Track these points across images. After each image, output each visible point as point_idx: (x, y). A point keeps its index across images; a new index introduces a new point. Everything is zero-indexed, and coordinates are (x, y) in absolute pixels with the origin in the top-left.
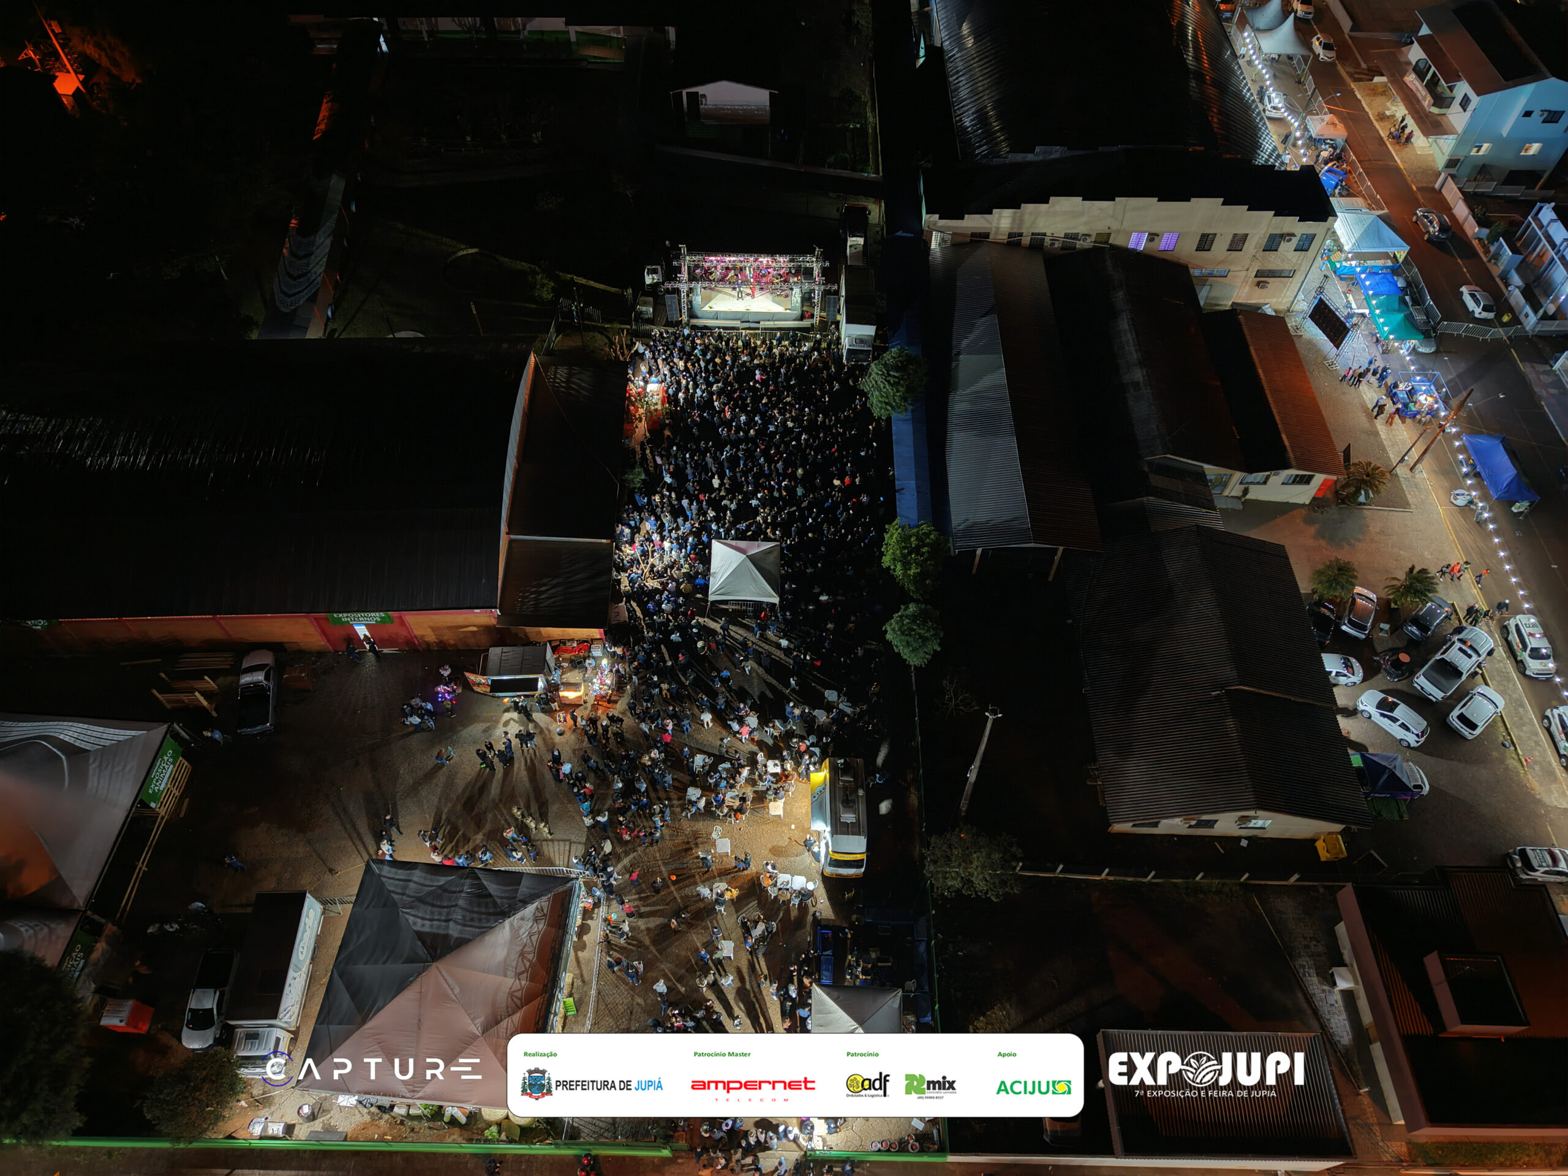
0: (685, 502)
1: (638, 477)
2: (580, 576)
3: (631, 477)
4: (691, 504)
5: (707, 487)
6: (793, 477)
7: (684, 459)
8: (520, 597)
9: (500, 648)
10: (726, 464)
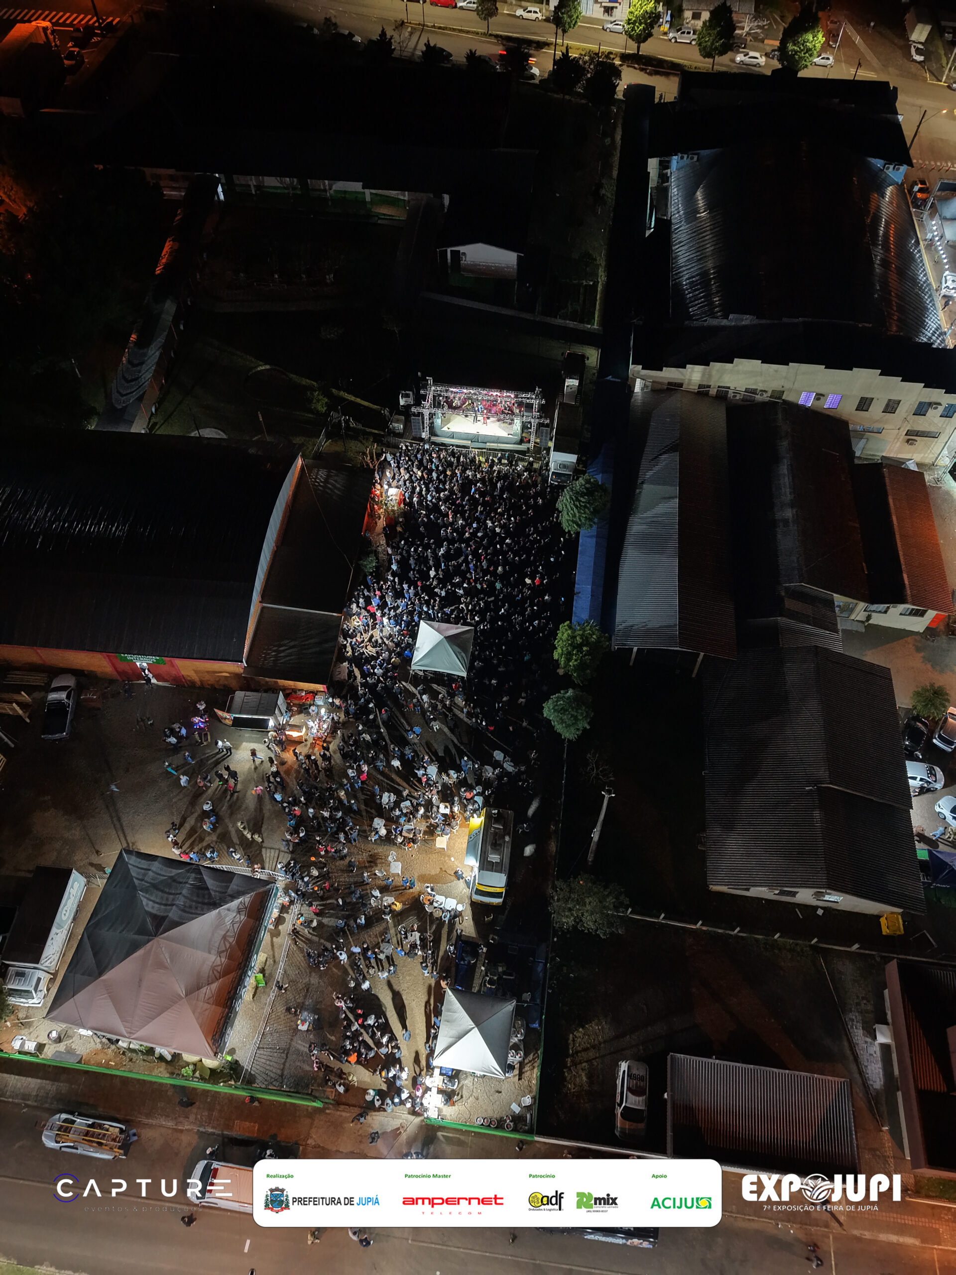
0: (405, 586)
1: (370, 564)
2: (312, 641)
3: (365, 563)
4: (409, 588)
5: (425, 576)
6: (494, 574)
7: (408, 552)
8: (264, 654)
9: (243, 693)
10: (442, 560)
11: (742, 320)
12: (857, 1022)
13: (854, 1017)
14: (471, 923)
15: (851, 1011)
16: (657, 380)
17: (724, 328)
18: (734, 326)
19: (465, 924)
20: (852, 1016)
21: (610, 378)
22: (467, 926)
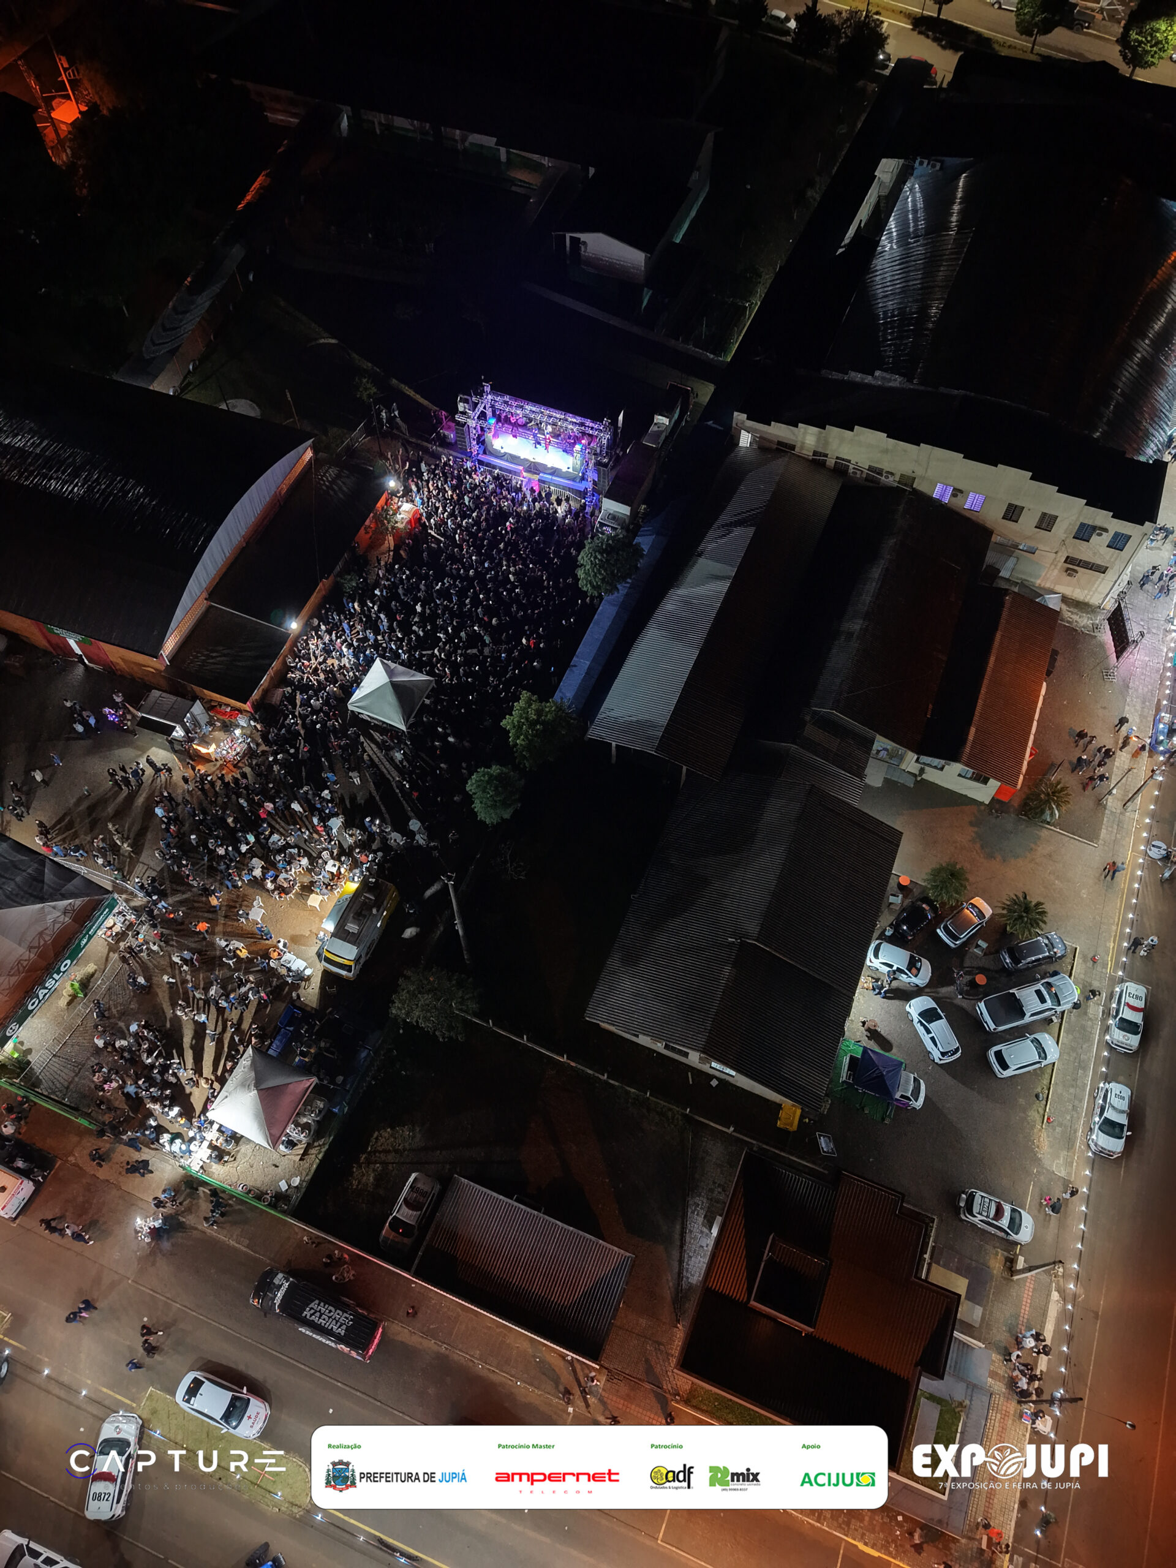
11: (890, 380)
12: (701, 1208)
13: (700, 1203)
14: (317, 990)
15: (699, 1196)
16: (765, 436)
17: (869, 386)
18: (879, 386)
19: (310, 990)
20: (697, 1200)
21: (710, 423)
22: (310, 994)
